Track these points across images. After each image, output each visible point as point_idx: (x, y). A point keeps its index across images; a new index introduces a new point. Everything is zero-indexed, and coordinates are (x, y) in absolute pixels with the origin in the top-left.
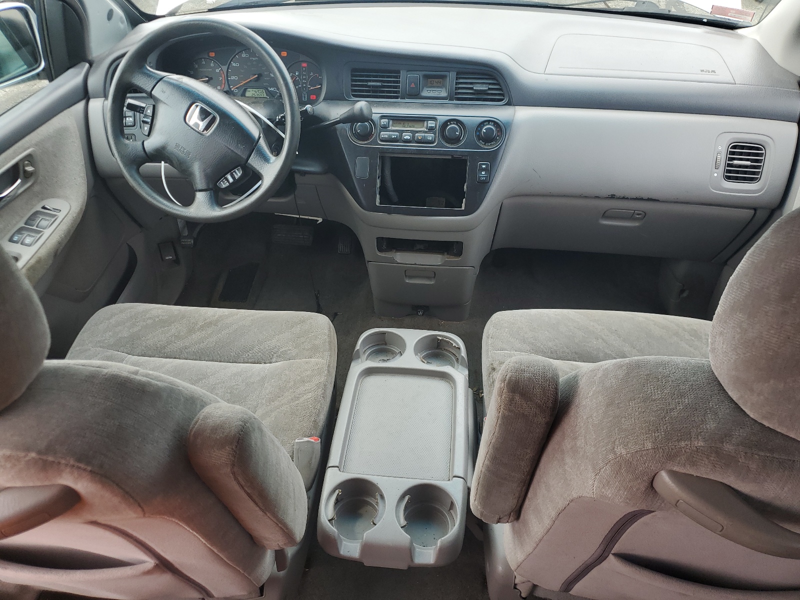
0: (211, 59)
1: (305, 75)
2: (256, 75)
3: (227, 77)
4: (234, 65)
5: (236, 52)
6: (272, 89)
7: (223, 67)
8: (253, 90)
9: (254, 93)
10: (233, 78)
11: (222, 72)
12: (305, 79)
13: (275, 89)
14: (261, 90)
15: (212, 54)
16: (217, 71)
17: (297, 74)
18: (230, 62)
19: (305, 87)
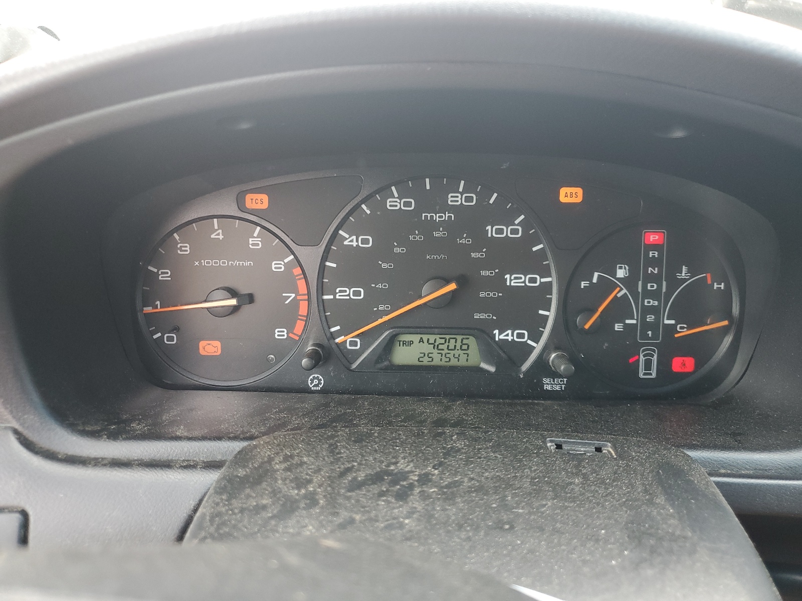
0: (250, 218)
1: (657, 279)
2: (448, 282)
3: (321, 290)
4: (351, 241)
5: (364, 193)
6: (509, 335)
7: (304, 253)
8: (425, 337)
9: (427, 348)
10: (344, 293)
11: (297, 271)
12: (655, 295)
13: (520, 336)
14: (459, 338)
15: (259, 201)
16: (278, 266)
17: (621, 273)
18: (335, 233)
19: (654, 326)
